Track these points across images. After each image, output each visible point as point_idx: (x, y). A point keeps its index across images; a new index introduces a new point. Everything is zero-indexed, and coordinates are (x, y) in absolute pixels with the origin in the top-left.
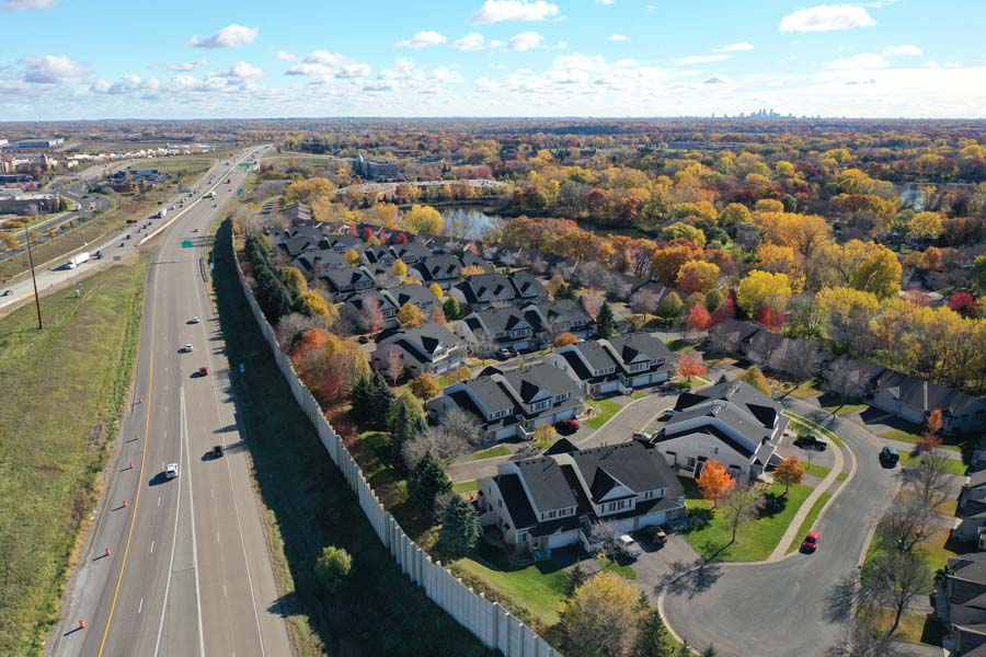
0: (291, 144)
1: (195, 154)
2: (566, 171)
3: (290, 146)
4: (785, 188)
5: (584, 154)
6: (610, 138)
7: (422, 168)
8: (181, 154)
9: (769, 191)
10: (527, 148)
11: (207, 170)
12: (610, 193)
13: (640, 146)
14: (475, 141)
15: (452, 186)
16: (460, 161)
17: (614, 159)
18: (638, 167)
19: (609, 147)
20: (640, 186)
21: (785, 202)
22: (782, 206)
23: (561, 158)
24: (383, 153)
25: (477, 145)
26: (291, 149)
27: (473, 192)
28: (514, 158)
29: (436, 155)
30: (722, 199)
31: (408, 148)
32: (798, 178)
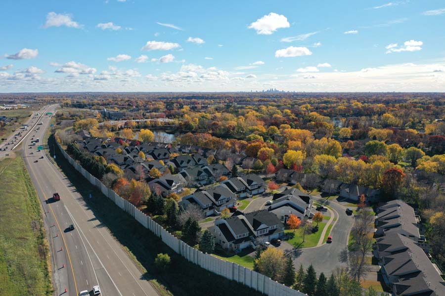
0: (67, 104)
1: (20, 109)
2: (198, 114)
3: (67, 105)
4: (289, 120)
5: (203, 107)
6: (212, 100)
7: (133, 114)
8: (13, 109)
9: (284, 121)
10: (177, 105)
11: (30, 116)
12: (220, 123)
13: (226, 104)
14: (153, 102)
15: (150, 121)
16: (149, 111)
17: (216, 109)
18: (228, 112)
19: (212, 104)
20: (231, 120)
21: (291, 125)
22: (290, 127)
23: (194, 109)
24: (112, 108)
25: (155, 104)
26: (67, 107)
27: (160, 124)
28: (173, 109)
29: (137, 108)
30: (266, 125)
31: (123, 105)
32: (293, 116)
